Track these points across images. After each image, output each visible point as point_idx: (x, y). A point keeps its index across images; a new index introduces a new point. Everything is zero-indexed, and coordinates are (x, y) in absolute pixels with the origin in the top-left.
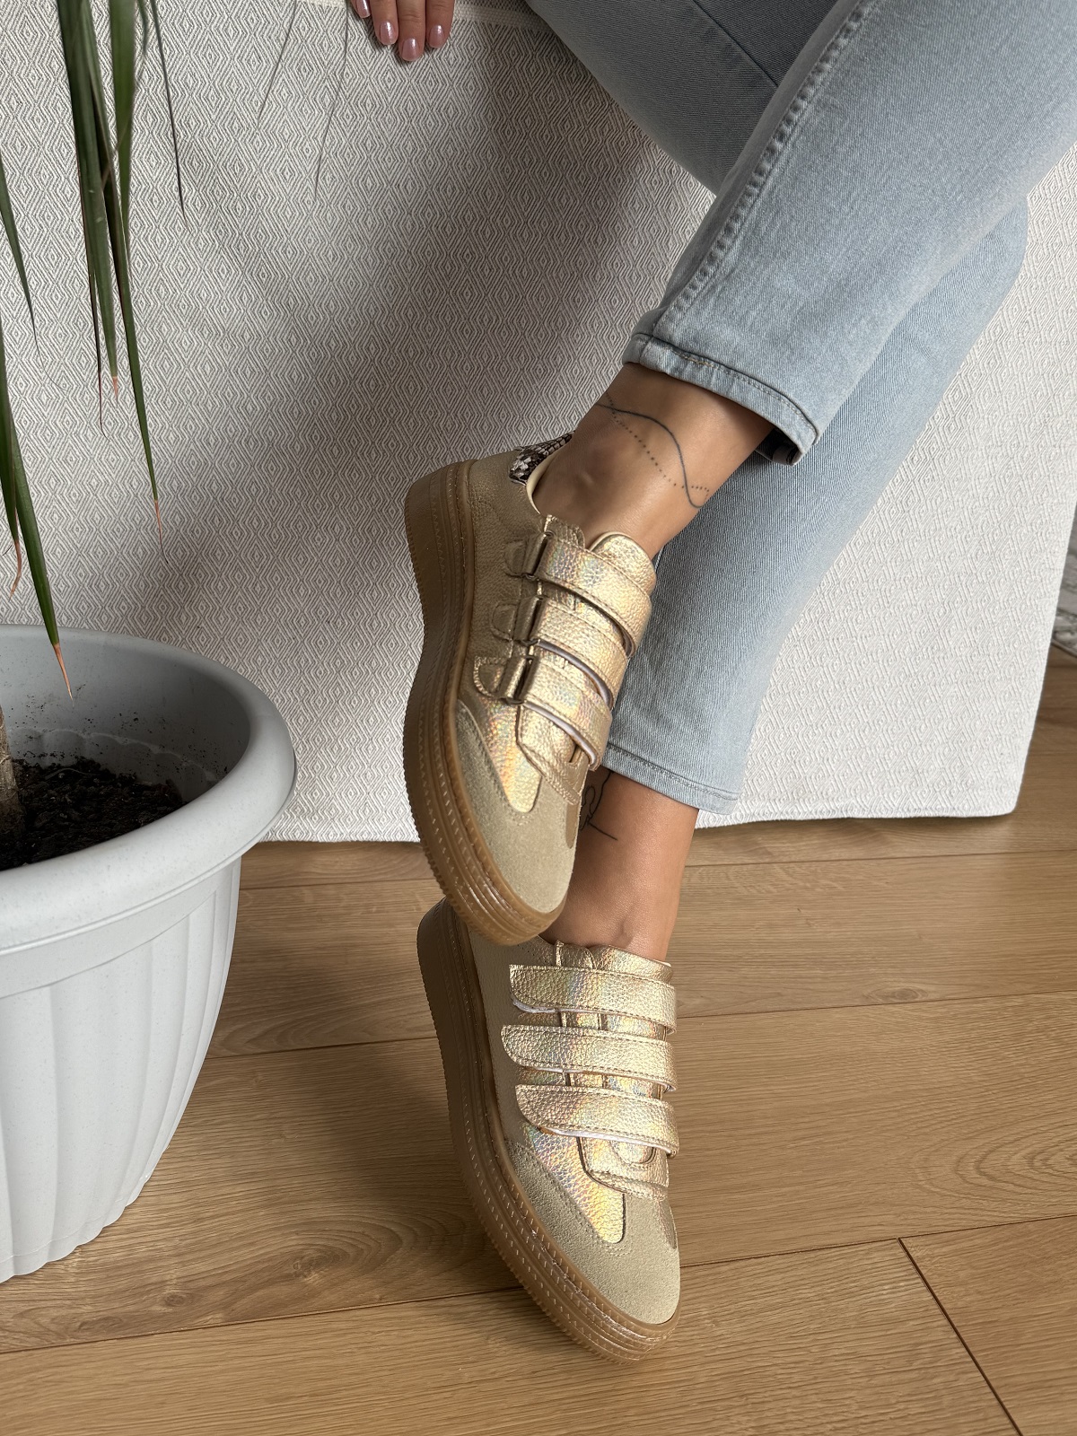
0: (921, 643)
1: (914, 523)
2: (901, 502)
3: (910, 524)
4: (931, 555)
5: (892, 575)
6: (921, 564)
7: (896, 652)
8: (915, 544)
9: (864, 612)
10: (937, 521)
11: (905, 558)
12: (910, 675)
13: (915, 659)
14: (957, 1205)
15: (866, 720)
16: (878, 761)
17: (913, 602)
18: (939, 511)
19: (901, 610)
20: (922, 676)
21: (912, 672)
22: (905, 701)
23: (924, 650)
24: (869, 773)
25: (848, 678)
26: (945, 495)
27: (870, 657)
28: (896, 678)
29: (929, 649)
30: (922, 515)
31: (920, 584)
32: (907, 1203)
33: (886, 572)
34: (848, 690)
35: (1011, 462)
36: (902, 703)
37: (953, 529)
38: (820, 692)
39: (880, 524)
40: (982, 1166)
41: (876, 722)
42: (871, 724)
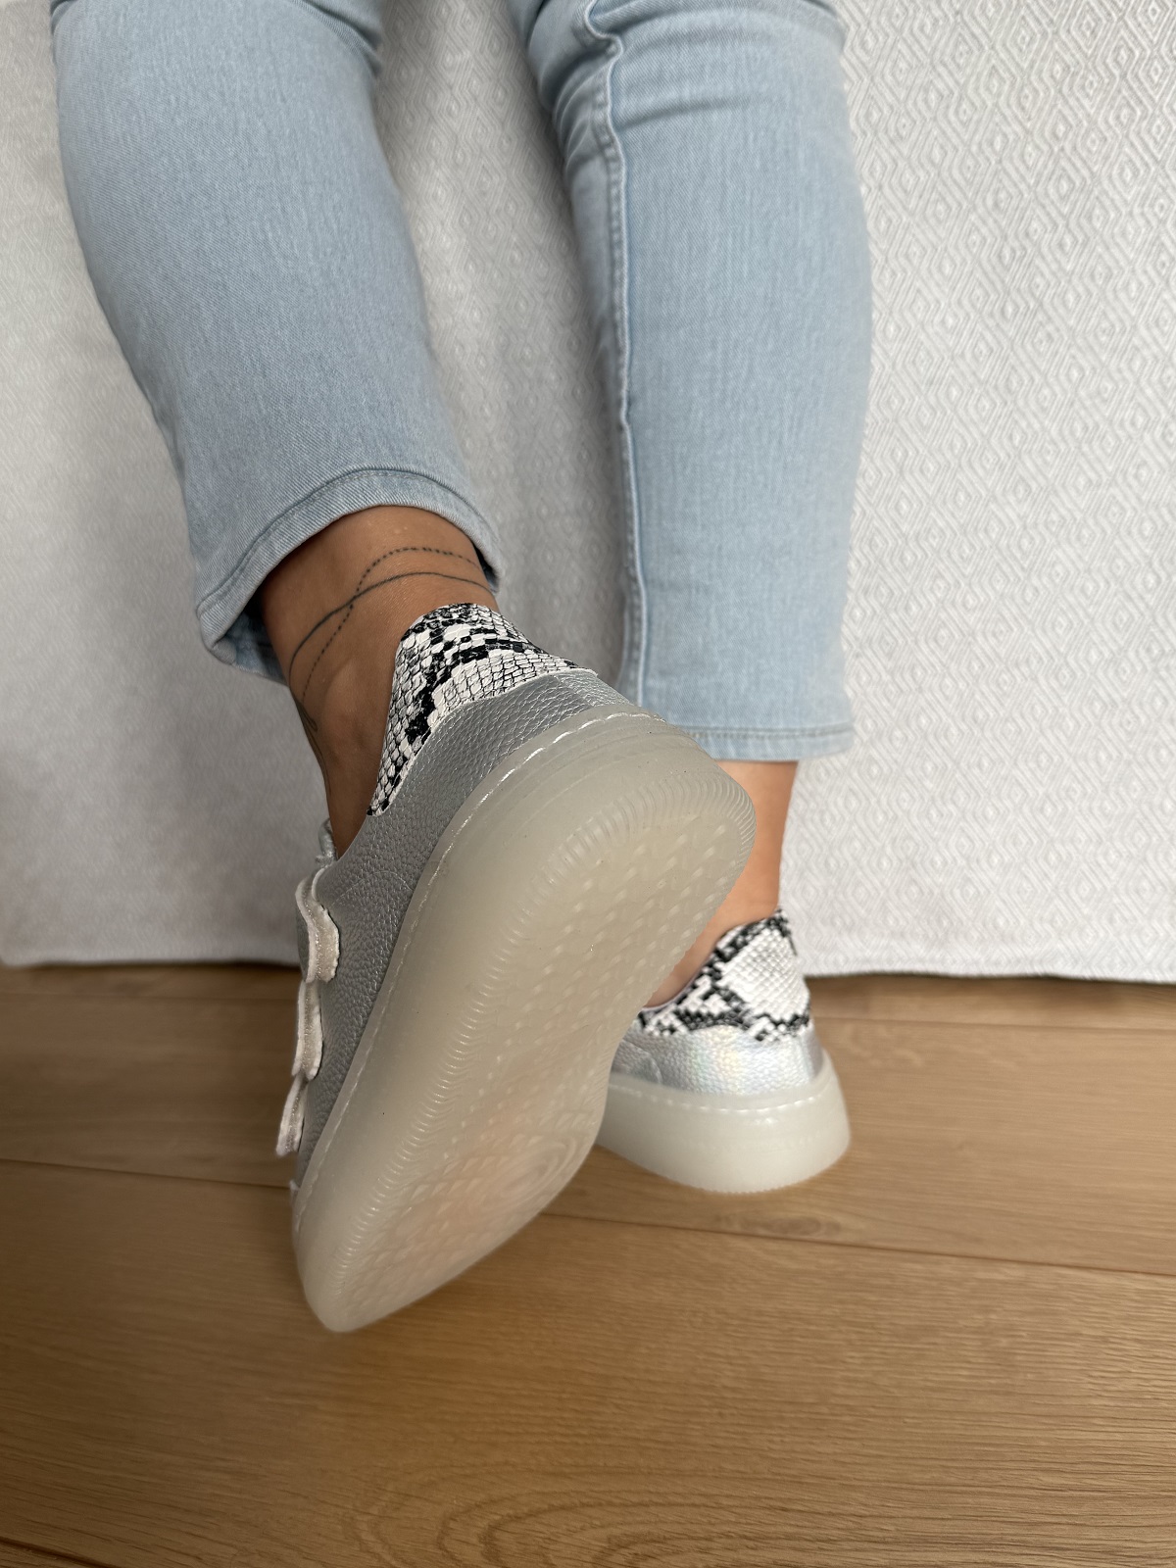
0: (1122, 643)
1: (1033, 420)
2: (996, 388)
3: (1024, 424)
4: (1092, 475)
5: (1013, 517)
6: (1073, 493)
7: (1071, 660)
8: (1048, 458)
9: (977, 590)
10: (1083, 413)
11: (1034, 486)
12: (1114, 703)
13: (1116, 672)
15: (1041, 791)
16: (1084, 867)
17: (1081, 566)
18: (1082, 393)
19: (1057, 581)
20: (1141, 705)
21: (1116, 696)
22: (1115, 754)
23: (1131, 654)
24: (1072, 891)
25: (980, 715)
26: (1083, 362)
27: (1016, 672)
28: (1086, 711)
29: (1142, 653)
30: (1046, 405)
31: (1085, 533)
33: (1000, 514)
34: (988, 734)
36: (1110, 757)
37: (1127, 424)
38: (931, 738)
39: (962, 430)
41: (1063, 794)
42: (1054, 797)
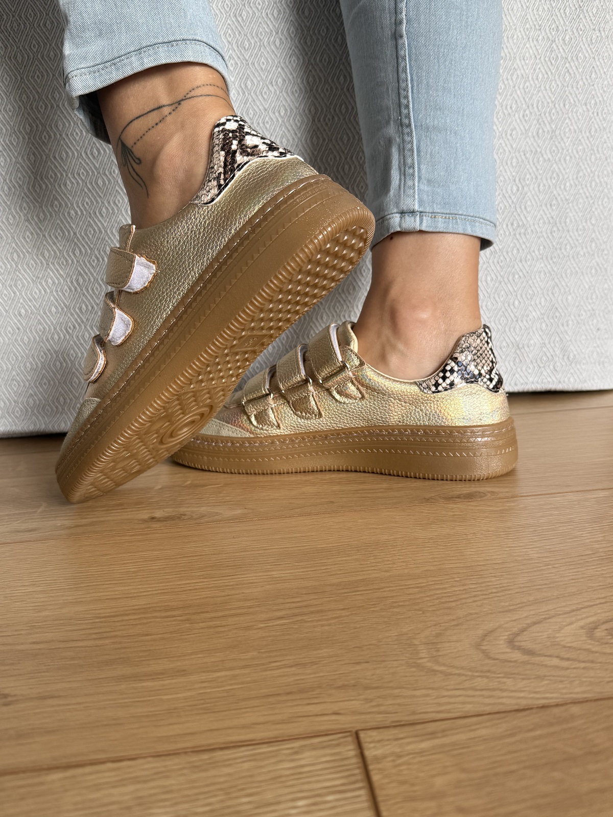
14: (467, 684)
32: (391, 685)
35: (554, 44)
40: (519, 638)
